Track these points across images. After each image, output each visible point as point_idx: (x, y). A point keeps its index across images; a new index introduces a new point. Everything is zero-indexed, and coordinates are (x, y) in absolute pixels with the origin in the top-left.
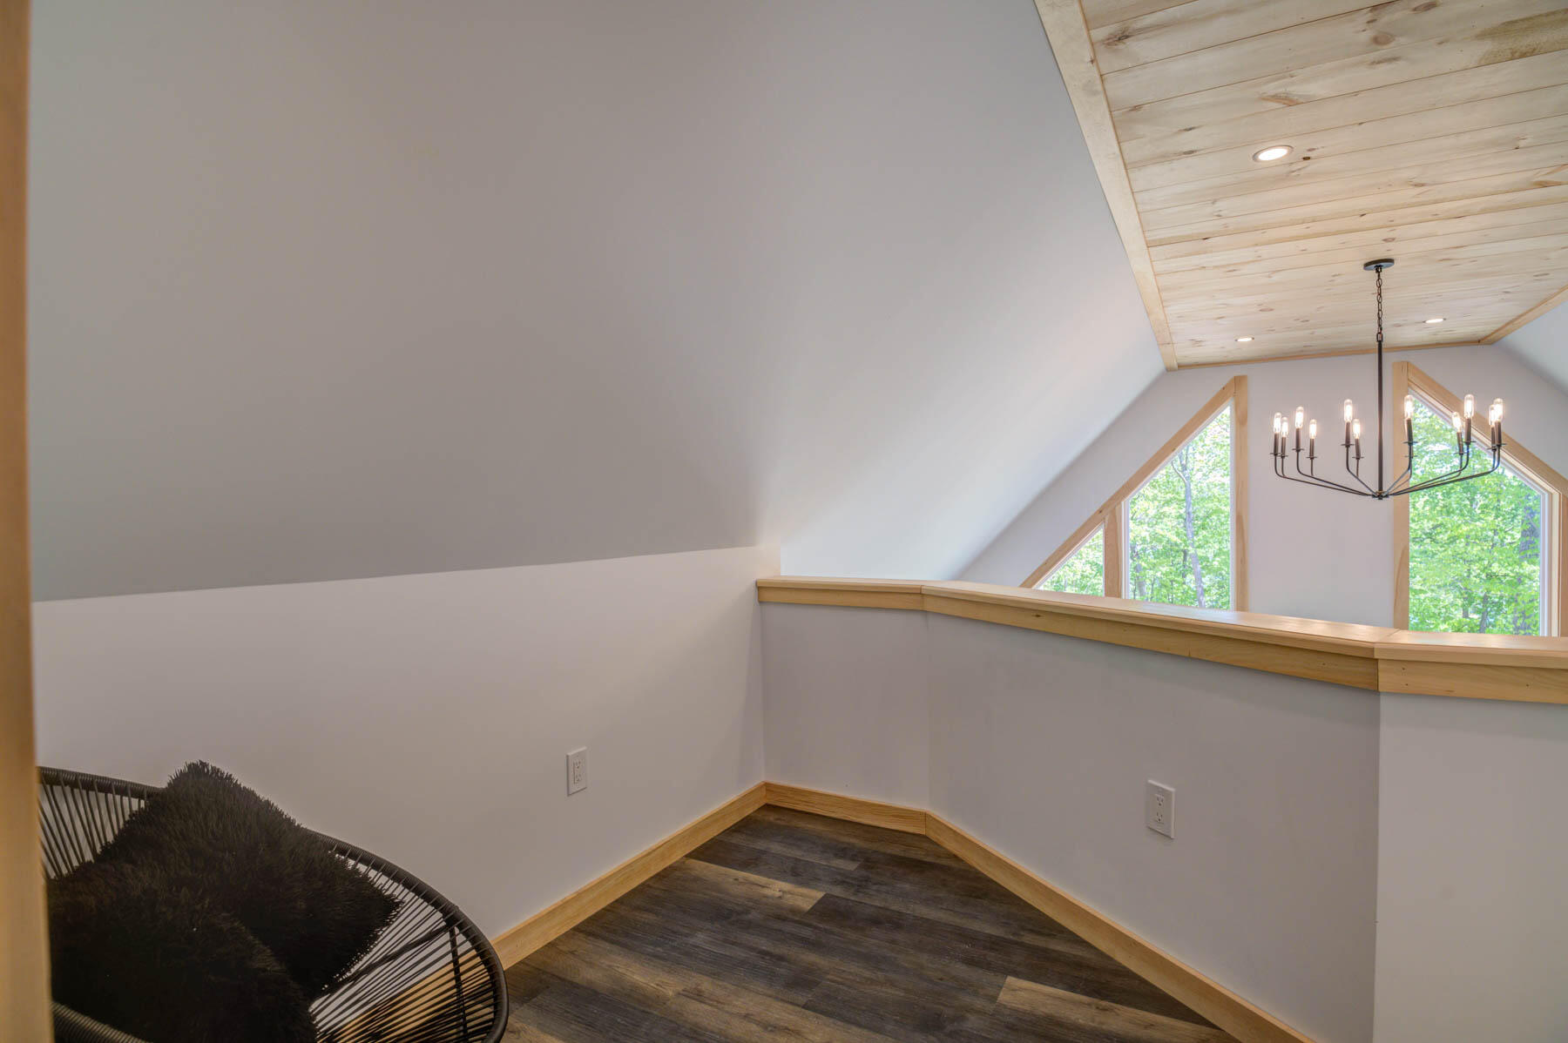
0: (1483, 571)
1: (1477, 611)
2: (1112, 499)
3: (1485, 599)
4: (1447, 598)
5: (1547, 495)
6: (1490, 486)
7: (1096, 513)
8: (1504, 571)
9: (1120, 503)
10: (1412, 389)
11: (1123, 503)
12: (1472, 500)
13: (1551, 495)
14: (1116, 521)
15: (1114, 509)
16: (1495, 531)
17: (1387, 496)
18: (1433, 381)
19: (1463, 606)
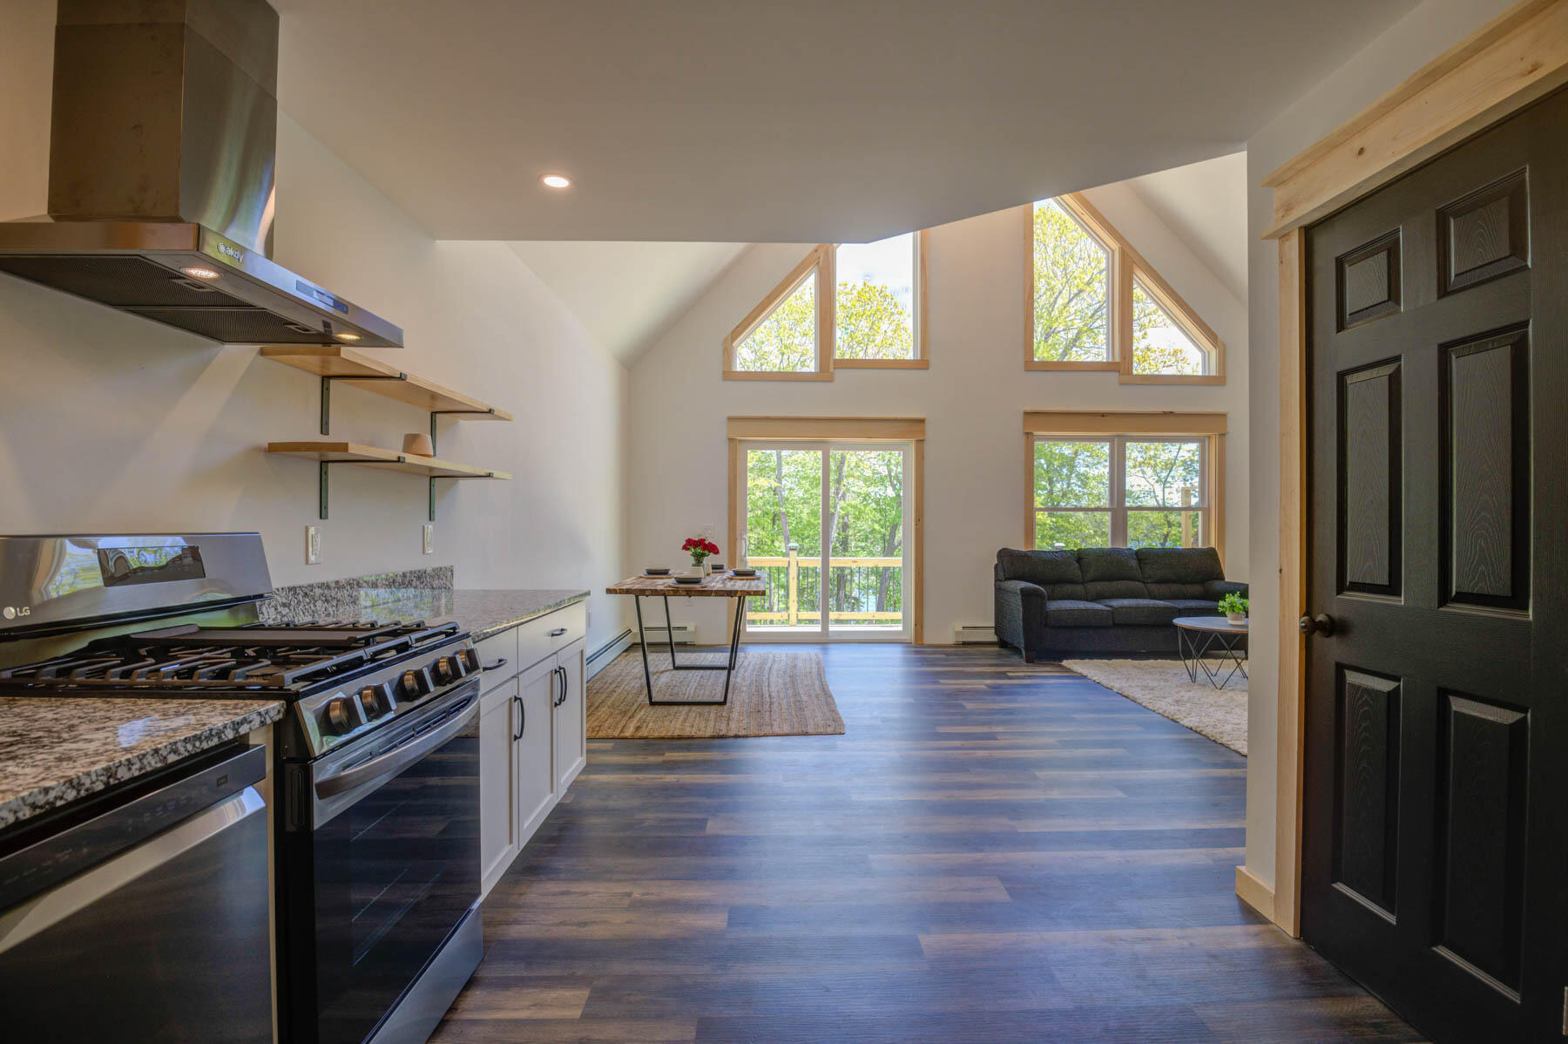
5: (1110, 251)
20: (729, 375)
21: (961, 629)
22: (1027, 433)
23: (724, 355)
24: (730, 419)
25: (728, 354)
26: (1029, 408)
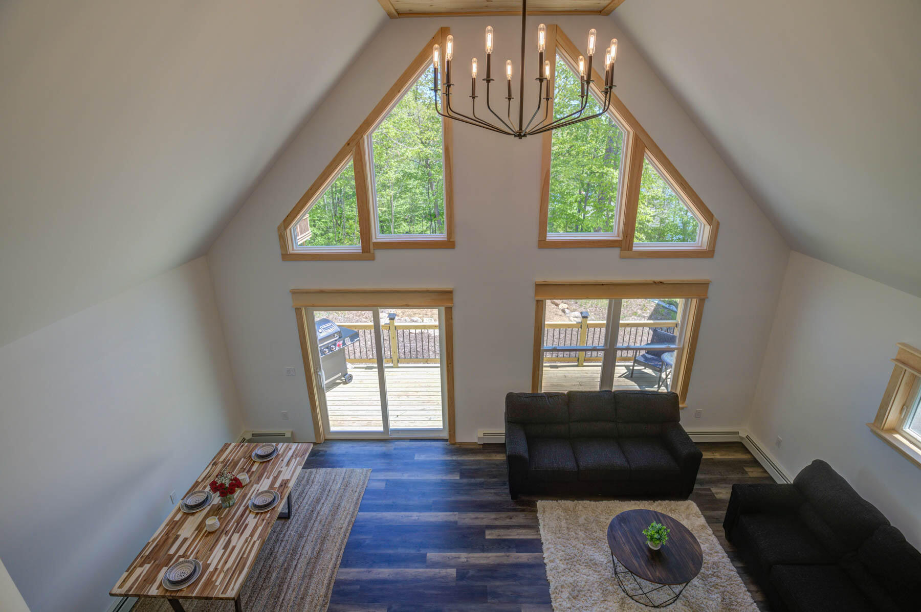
0: (588, 170)
1: (585, 190)
2: (356, 133)
3: (588, 184)
4: (573, 184)
5: (626, 132)
6: (595, 125)
7: (345, 145)
8: (597, 170)
9: (362, 137)
10: (558, 48)
11: (365, 137)
12: (588, 132)
13: (629, 132)
14: (361, 152)
15: (359, 141)
16: (595, 149)
17: (525, 136)
18: (571, 42)
19: (580, 188)
20: (287, 256)
21: (482, 435)
22: (538, 301)
23: (280, 239)
24: (295, 293)
25: (283, 240)
26: (540, 279)
